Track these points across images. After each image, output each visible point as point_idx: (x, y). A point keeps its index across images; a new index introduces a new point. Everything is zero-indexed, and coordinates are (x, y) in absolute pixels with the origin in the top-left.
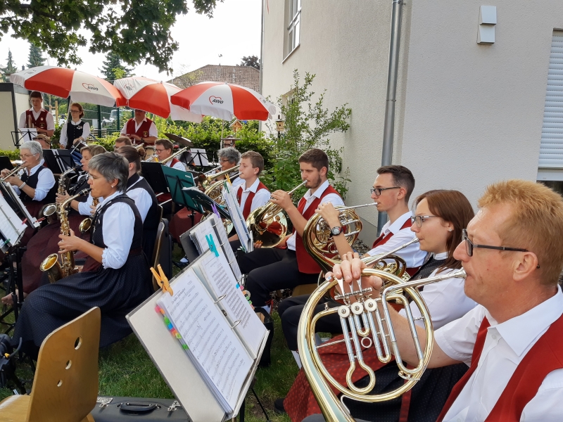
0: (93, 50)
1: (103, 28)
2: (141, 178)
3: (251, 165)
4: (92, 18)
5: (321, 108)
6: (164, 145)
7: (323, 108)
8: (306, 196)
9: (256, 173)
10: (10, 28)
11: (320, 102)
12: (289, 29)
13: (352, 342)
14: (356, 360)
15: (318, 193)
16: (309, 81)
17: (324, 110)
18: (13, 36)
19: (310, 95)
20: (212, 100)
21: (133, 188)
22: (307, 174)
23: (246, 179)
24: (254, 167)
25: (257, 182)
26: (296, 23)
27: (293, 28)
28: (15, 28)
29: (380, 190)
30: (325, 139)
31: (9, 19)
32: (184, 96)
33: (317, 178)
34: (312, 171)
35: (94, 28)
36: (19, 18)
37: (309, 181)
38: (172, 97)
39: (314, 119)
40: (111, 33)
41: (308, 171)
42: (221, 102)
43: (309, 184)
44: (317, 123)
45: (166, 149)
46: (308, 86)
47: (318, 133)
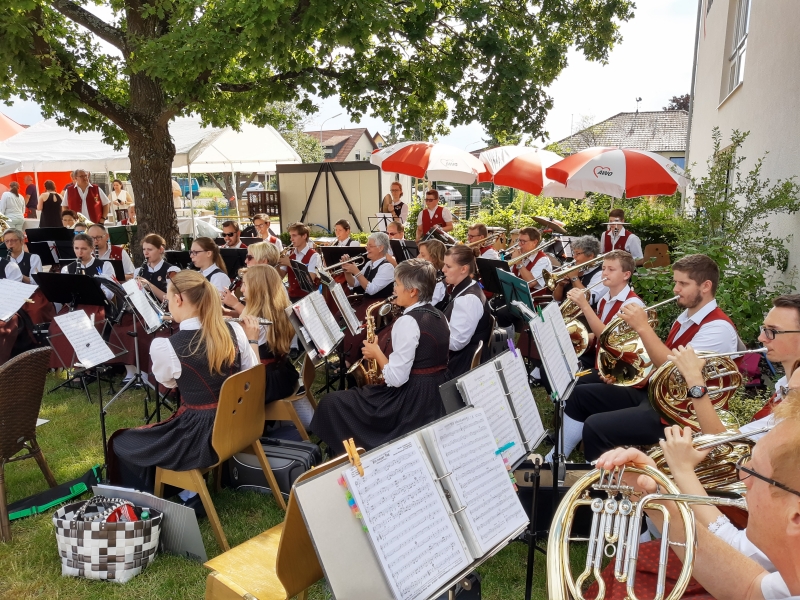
0: (454, 122)
1: (467, 95)
2: (474, 282)
3: (621, 269)
4: (454, 86)
5: (758, 178)
6: (530, 236)
7: (762, 178)
8: (682, 319)
9: (626, 278)
10: (369, 108)
11: (757, 170)
12: (731, 59)
13: (596, 544)
14: (593, 567)
15: (697, 318)
16: (738, 142)
17: (762, 182)
18: (372, 115)
19: (739, 162)
20: (597, 172)
21: (463, 294)
22: (681, 287)
23: (610, 286)
24: (624, 271)
25: (627, 289)
26: (741, 51)
27: (736, 59)
28: (373, 106)
29: (774, 332)
30: (762, 222)
31: (369, 97)
32: (562, 168)
33: (695, 294)
34: (687, 284)
35: (456, 96)
36: (378, 95)
37: (682, 297)
38: (547, 170)
39: (745, 195)
40: (473, 101)
41: (682, 283)
42: (610, 174)
43: (682, 301)
44: (749, 199)
45: (531, 240)
46: (738, 148)
47: (749, 215)
